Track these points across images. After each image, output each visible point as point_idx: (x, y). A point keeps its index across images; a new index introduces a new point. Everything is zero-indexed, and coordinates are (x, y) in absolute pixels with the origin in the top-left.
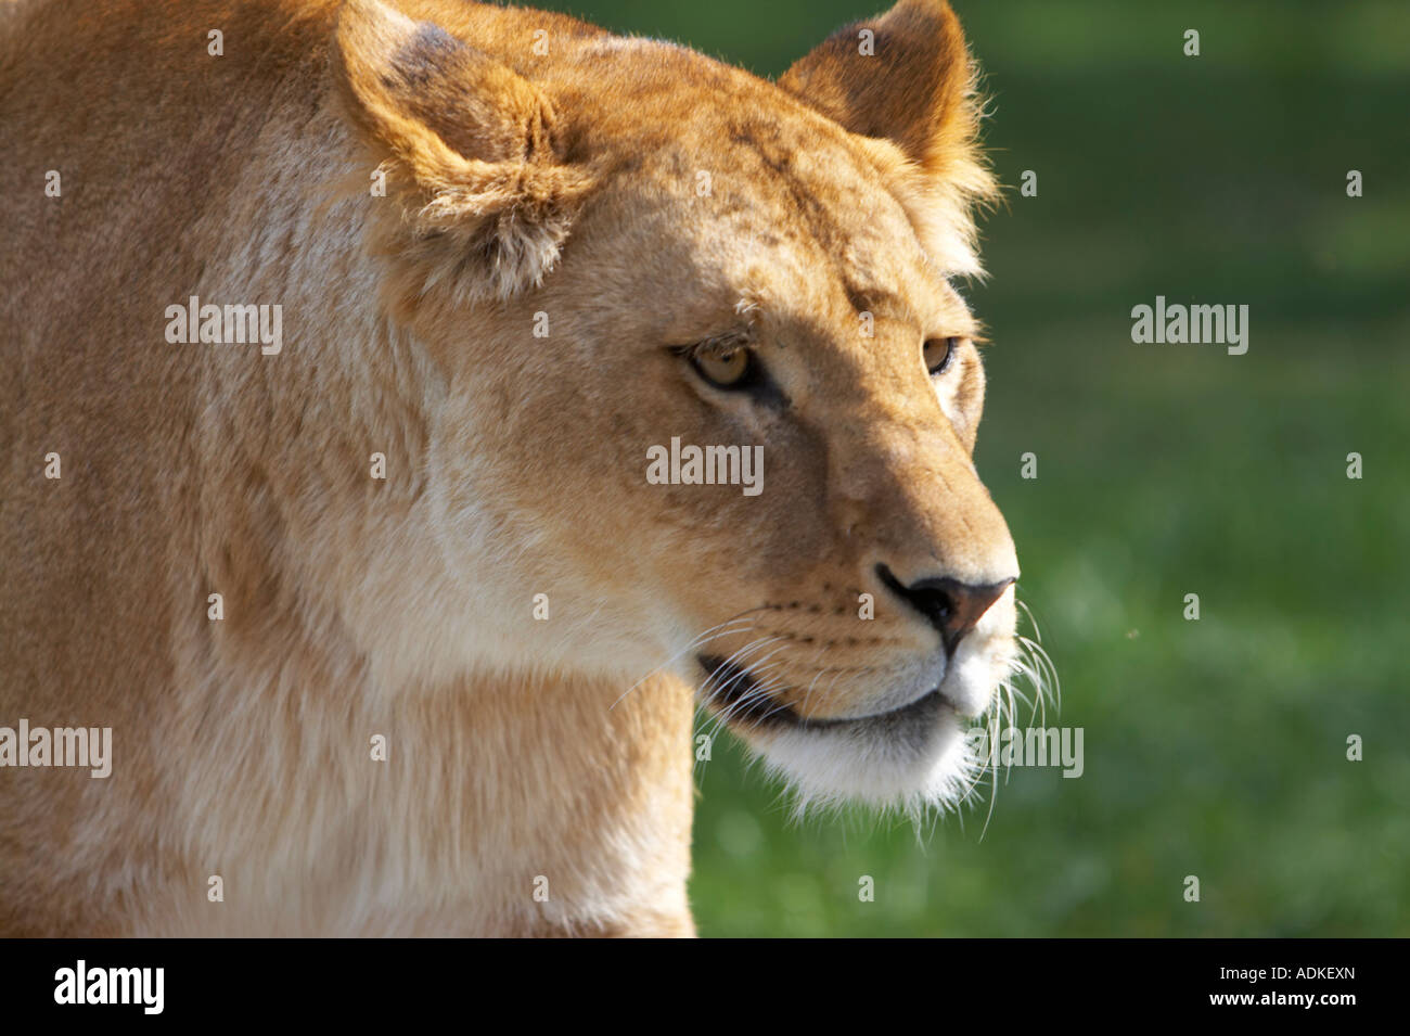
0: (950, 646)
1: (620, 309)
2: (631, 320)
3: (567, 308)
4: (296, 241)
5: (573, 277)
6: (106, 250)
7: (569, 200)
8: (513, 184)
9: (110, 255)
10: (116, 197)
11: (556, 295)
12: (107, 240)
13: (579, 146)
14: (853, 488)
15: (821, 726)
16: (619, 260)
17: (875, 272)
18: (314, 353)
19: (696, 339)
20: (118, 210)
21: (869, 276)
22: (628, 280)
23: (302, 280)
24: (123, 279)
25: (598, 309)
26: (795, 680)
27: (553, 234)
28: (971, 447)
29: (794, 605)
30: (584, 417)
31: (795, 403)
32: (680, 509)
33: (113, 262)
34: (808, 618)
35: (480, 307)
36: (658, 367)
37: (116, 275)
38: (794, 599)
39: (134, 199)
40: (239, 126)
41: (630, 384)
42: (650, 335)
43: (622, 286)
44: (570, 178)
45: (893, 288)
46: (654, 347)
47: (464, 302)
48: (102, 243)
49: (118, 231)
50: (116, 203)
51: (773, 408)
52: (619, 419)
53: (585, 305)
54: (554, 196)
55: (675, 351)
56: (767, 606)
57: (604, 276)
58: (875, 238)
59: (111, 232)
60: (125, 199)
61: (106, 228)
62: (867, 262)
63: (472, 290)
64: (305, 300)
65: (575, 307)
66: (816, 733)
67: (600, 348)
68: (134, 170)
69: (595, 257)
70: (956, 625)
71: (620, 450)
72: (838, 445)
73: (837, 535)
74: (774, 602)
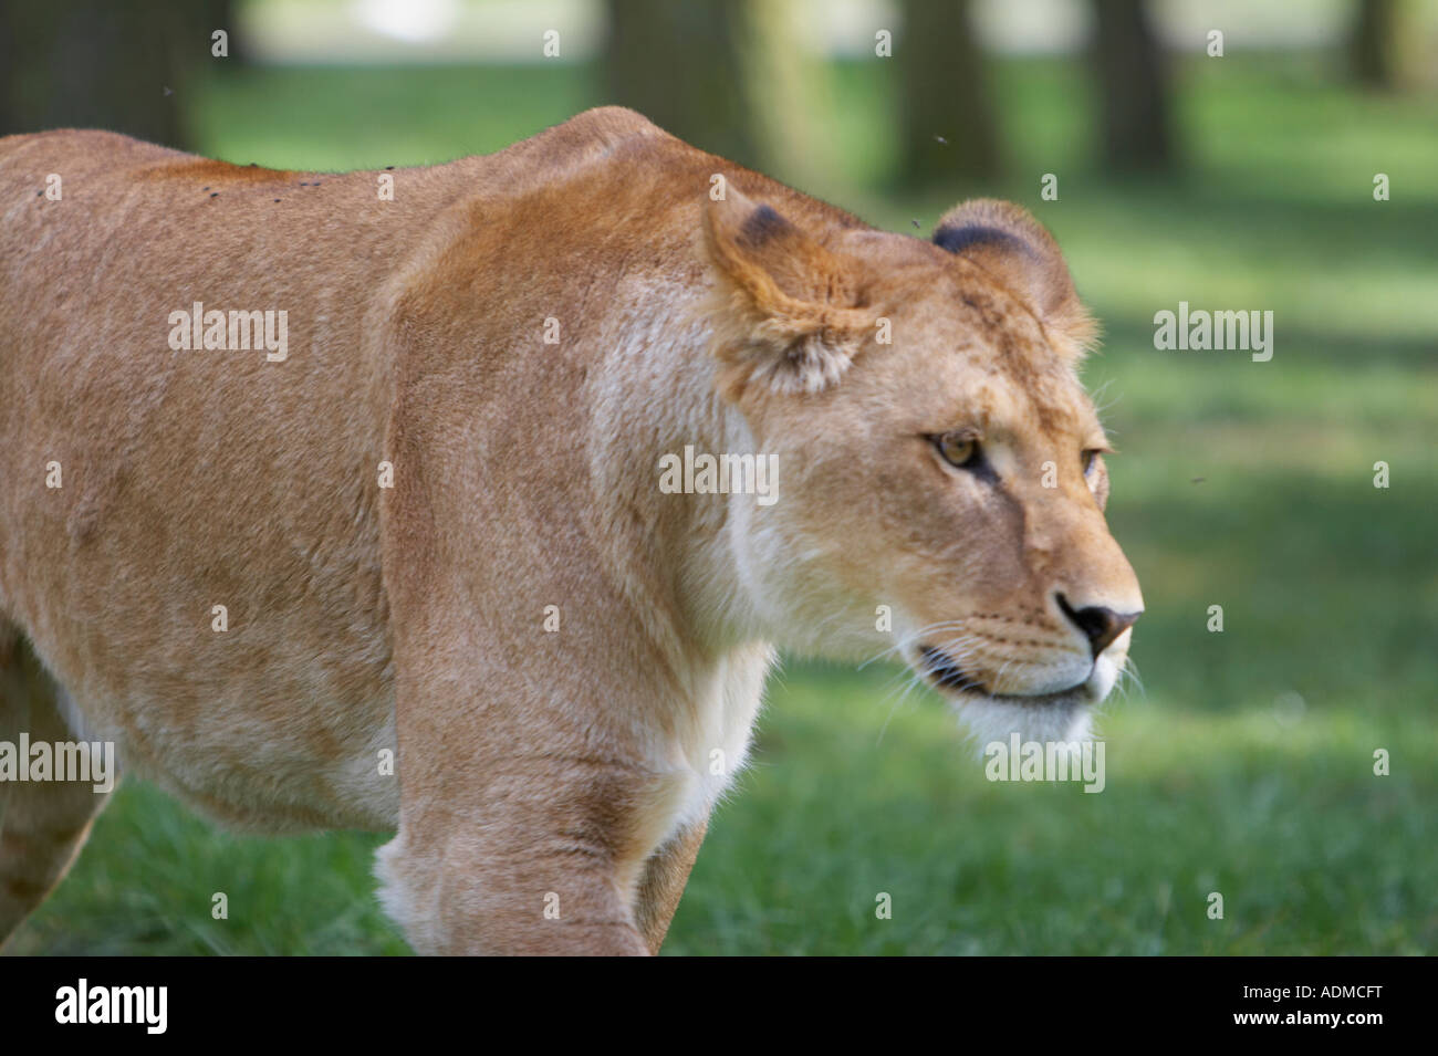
0: (1096, 653)
1: (891, 406)
2: (899, 413)
3: (854, 401)
4: (649, 340)
5: (858, 382)
6: (516, 378)
7: (856, 331)
8: (818, 316)
9: (520, 379)
10: (514, 343)
11: (845, 393)
12: (515, 370)
13: (864, 297)
14: (1040, 541)
15: (1003, 698)
16: (890, 374)
17: (1056, 398)
18: (657, 416)
19: (944, 430)
20: (518, 350)
21: (1053, 401)
22: (896, 387)
23: (653, 362)
24: (531, 392)
25: (875, 404)
26: (987, 664)
27: (845, 352)
28: (1103, 510)
29: (996, 617)
30: (859, 474)
31: (1004, 480)
32: (919, 544)
33: (523, 384)
34: (1004, 625)
35: (791, 396)
36: (916, 447)
37: (527, 390)
38: (997, 612)
39: (528, 340)
40: (598, 282)
41: (894, 456)
42: (911, 424)
43: (892, 391)
44: (857, 318)
45: (1068, 410)
46: (914, 433)
47: (780, 391)
48: (513, 374)
49: (522, 363)
50: (515, 346)
51: (989, 482)
52: (883, 479)
53: (866, 400)
54: (846, 328)
55: (928, 437)
56: (975, 615)
57: (879, 384)
58: (1055, 378)
59: (517, 365)
60: (521, 341)
61: (513, 363)
62: (1052, 390)
63: (784, 383)
64: (654, 376)
65: (858, 402)
66: (999, 701)
67: (874, 430)
68: (523, 322)
69: (873, 370)
70: (1103, 639)
71: (882, 499)
72: (1032, 511)
73: (1030, 573)
74: (981, 612)
